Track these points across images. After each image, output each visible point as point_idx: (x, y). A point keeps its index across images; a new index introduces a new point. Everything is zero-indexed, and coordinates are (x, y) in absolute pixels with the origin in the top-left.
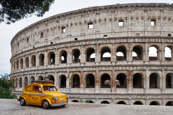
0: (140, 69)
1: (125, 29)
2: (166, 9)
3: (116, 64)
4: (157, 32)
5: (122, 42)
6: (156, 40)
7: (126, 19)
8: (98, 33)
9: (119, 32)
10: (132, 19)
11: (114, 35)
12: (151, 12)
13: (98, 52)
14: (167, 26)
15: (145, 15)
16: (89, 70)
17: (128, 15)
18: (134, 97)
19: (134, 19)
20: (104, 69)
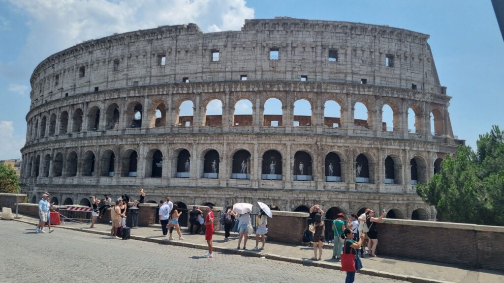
0: (131, 143)
1: (120, 76)
2: (182, 33)
3: (104, 135)
4: (164, 76)
5: (112, 98)
6: (161, 90)
7: (122, 59)
8: (88, 83)
9: (112, 81)
10: (130, 57)
11: (106, 87)
12: (158, 43)
13: (84, 115)
14: (182, 64)
15: (149, 48)
16: (71, 146)
17: (125, 51)
18: (119, 192)
19: (134, 58)
20: (86, 143)
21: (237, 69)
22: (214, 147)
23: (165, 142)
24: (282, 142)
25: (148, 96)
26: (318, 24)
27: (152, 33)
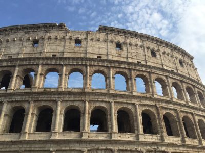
2: (54, 29)
6: (32, 61)
12: (34, 33)
14: (52, 46)
21: (94, 52)
22: (76, 104)
23: (30, 99)
24: (132, 102)
25: (20, 66)
26: (143, 36)
27: (30, 27)
